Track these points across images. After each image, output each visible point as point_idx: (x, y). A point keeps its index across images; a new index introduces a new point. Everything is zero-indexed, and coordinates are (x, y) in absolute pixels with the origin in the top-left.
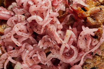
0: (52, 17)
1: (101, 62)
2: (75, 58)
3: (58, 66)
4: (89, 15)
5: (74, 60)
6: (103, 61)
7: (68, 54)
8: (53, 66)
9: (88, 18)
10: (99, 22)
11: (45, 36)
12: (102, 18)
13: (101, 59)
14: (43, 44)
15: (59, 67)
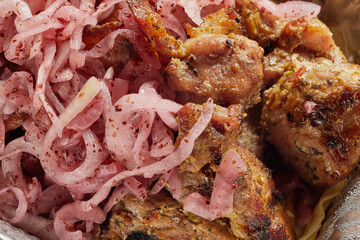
0: (62, 21)
1: (174, 225)
2: (84, 176)
3: (31, 182)
4: (184, 54)
5: (77, 180)
6: (180, 222)
7: (68, 155)
8: (17, 177)
9: (174, 61)
10: (205, 87)
11: (21, 74)
12: (221, 75)
13: (178, 216)
14: (8, 95)
15: (31, 186)
